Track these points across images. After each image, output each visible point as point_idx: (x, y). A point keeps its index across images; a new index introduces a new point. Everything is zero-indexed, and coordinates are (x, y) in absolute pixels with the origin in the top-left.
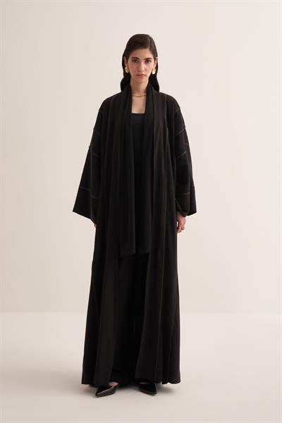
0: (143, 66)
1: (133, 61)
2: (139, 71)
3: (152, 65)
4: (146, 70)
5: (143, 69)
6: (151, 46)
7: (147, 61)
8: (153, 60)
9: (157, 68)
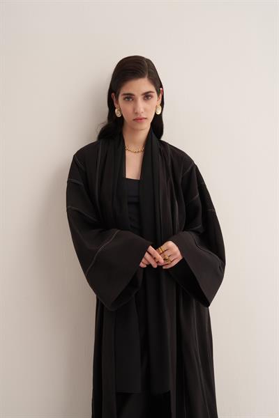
0: (142, 105)
1: (124, 99)
2: (137, 113)
3: (155, 100)
4: (145, 110)
5: (142, 110)
6: (149, 72)
7: (147, 96)
8: (155, 94)
9: (162, 104)
